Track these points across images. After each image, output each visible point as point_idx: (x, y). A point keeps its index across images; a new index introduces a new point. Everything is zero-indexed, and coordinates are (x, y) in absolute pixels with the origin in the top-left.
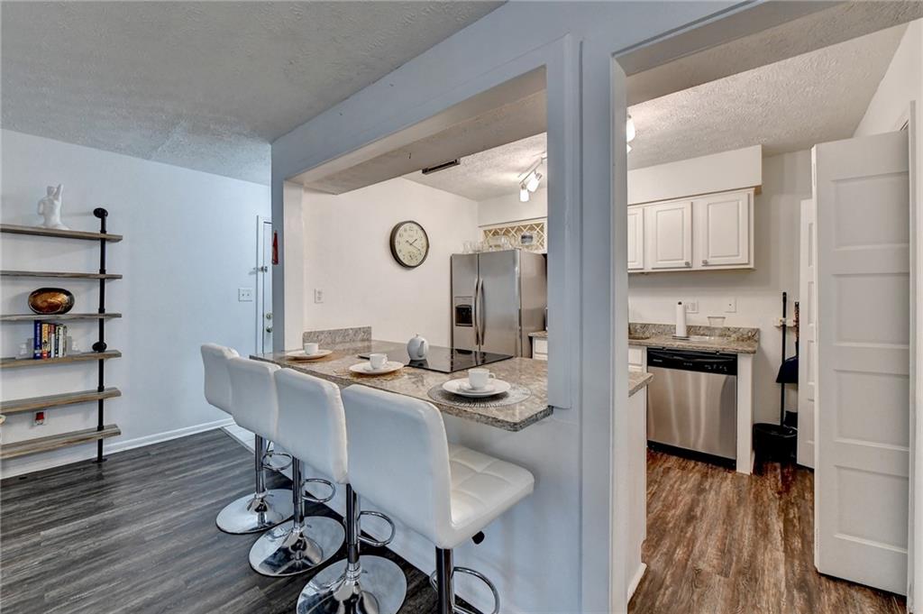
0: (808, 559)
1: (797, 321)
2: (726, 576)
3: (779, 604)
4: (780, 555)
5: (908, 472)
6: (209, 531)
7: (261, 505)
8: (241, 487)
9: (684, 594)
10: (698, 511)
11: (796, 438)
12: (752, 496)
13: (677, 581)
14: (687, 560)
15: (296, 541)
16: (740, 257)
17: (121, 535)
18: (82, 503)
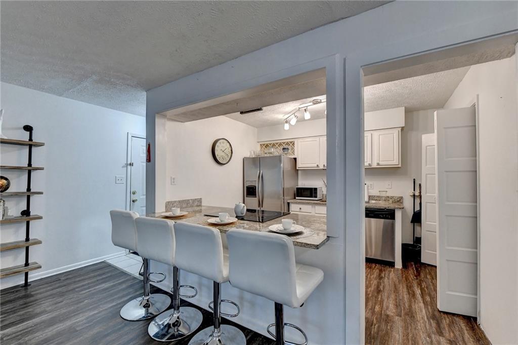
0: (434, 305)
1: (420, 193)
2: (400, 316)
3: (425, 326)
4: (422, 305)
5: (477, 261)
6: (117, 320)
7: (147, 304)
8: (130, 295)
9: (383, 326)
10: (381, 288)
11: (420, 250)
12: (404, 279)
13: (379, 321)
14: (381, 311)
15: (175, 321)
16: (395, 161)
17: (59, 328)
18: (24, 312)
